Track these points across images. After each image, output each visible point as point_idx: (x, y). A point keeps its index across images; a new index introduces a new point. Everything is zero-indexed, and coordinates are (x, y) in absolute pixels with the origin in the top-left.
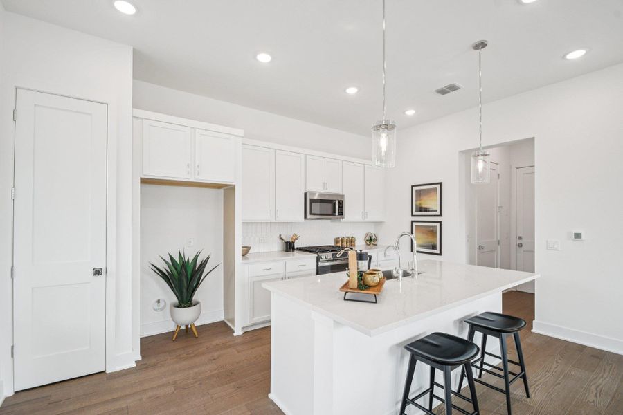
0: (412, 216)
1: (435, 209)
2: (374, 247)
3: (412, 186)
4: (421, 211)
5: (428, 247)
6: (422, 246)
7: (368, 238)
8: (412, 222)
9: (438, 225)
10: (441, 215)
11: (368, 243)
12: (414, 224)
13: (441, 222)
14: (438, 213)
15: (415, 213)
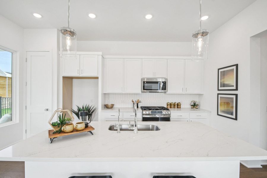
0: (218, 90)
1: (232, 85)
2: (196, 109)
3: (219, 69)
4: (224, 86)
5: (228, 113)
6: (224, 112)
7: (192, 104)
8: (218, 94)
9: (234, 97)
10: (237, 89)
11: (192, 107)
12: (220, 96)
13: (236, 95)
14: (234, 88)
15: (220, 88)
